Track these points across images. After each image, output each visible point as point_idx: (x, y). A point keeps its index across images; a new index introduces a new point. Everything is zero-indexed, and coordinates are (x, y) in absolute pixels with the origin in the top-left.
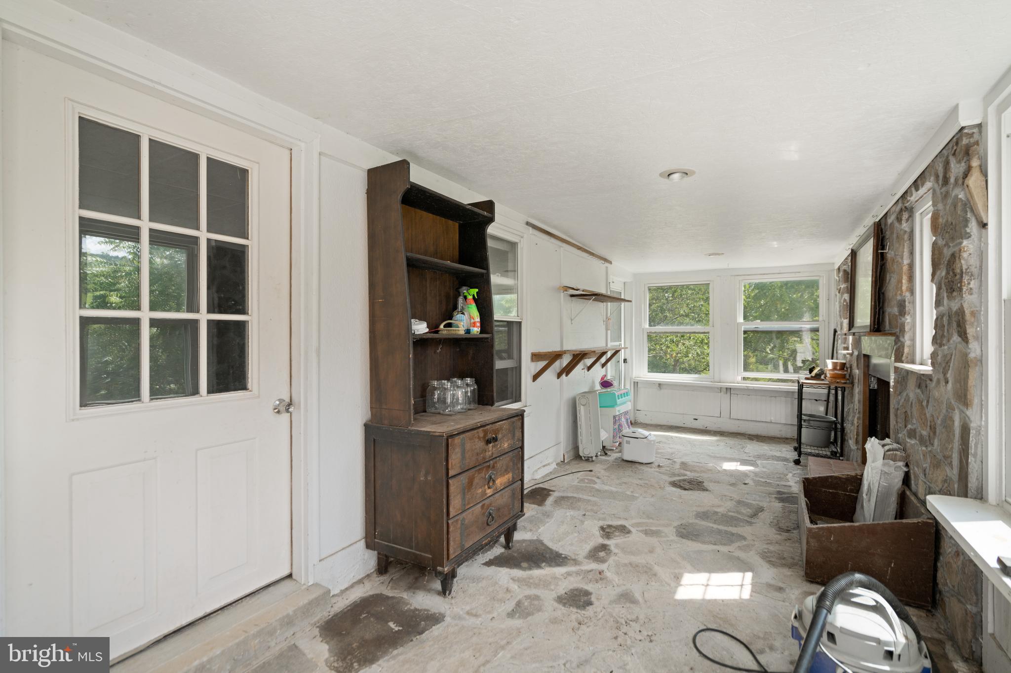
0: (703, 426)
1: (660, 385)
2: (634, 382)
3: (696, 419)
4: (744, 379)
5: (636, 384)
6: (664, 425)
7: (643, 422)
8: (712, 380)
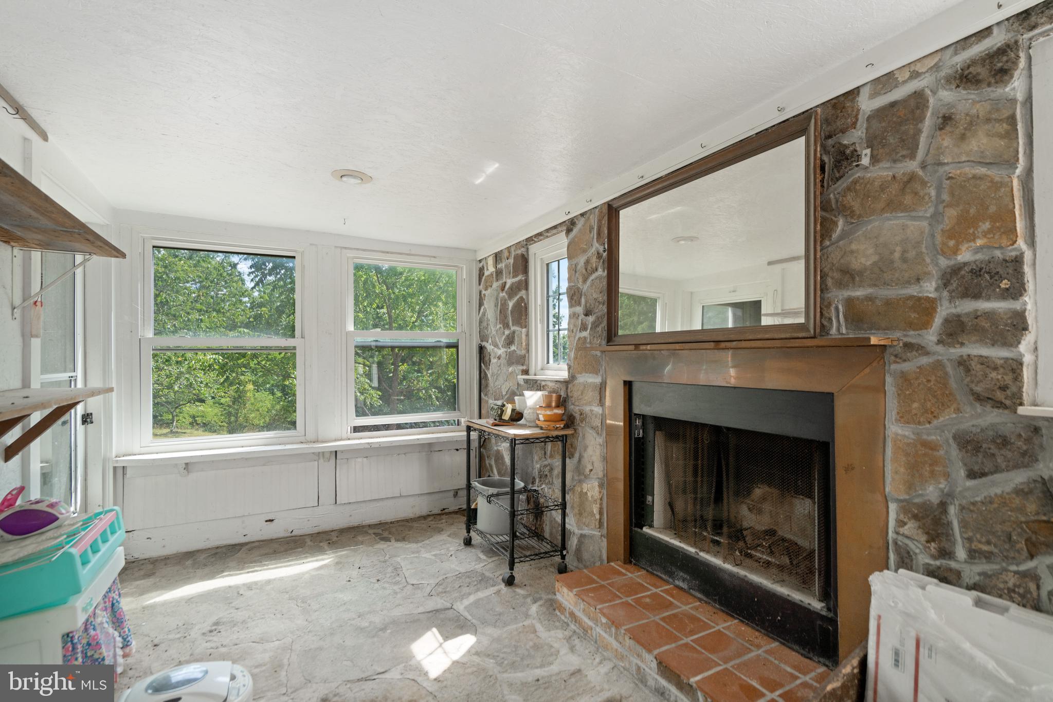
0: (286, 530)
1: (188, 466)
2: (115, 468)
3: (271, 521)
4: (356, 429)
5: (121, 472)
6: (198, 551)
7: (142, 557)
8: (302, 439)
